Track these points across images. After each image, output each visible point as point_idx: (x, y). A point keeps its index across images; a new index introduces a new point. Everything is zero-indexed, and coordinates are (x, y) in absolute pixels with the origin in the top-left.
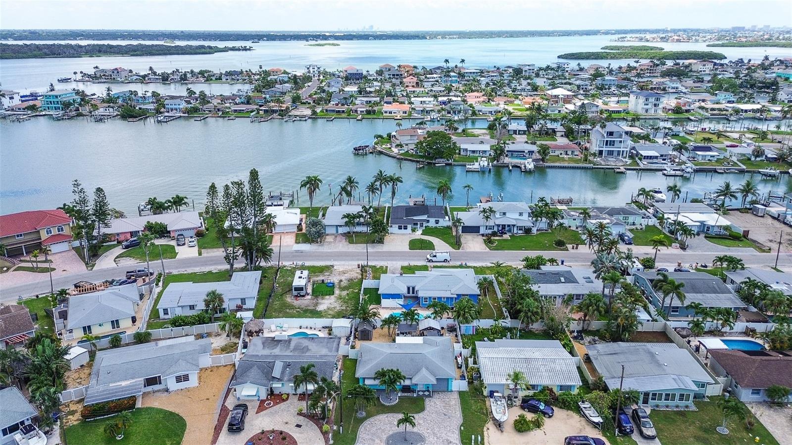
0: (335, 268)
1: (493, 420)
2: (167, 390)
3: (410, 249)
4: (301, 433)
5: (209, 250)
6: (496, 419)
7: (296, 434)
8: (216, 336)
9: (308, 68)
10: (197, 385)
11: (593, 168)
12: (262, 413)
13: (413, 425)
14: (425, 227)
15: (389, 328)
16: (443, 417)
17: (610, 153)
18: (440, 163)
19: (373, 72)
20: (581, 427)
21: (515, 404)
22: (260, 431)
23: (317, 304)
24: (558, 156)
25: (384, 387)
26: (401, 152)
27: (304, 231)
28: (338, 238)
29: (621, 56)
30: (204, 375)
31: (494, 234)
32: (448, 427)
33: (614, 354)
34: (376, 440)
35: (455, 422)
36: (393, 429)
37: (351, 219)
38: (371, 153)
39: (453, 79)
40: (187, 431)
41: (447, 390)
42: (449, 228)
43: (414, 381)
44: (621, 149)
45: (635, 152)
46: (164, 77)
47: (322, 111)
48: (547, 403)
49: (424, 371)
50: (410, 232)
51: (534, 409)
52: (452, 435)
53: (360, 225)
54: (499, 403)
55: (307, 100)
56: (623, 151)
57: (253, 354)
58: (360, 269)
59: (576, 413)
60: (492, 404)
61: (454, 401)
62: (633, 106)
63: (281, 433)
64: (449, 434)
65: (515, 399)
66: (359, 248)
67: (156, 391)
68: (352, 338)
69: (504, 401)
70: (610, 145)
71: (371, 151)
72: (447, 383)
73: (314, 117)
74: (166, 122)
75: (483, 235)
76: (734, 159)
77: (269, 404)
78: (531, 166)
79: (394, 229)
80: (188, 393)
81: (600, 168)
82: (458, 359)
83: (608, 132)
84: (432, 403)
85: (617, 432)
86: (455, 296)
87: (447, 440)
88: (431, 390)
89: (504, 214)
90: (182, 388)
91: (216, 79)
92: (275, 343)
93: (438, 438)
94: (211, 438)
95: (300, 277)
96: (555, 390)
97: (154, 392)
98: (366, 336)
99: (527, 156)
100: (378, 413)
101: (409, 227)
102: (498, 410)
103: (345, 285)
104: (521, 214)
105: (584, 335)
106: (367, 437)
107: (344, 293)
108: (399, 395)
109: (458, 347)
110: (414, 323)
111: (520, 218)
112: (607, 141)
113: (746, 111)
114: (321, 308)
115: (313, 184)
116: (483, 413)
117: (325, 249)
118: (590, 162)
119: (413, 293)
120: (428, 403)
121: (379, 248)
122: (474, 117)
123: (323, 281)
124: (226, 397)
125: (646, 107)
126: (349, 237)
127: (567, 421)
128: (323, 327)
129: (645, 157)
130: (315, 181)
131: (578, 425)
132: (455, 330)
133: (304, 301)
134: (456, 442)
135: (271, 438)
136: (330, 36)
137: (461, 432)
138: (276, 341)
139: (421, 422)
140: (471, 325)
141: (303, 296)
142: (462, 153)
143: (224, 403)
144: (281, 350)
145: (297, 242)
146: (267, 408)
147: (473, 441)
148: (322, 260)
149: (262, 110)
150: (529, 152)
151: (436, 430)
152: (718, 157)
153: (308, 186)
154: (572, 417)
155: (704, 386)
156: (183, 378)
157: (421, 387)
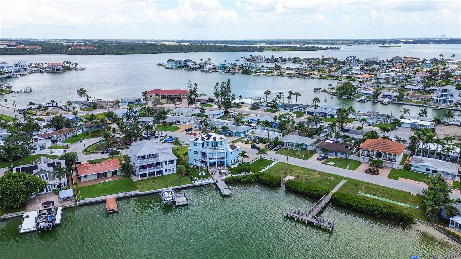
0: (250, 115)
2: (181, 125)
14: (296, 111)
18: (346, 97)
24: (412, 100)
28: (262, 110)
37: (268, 104)
38: (322, 91)
42: (305, 112)
44: (449, 99)
47: (326, 76)
66: (265, 113)
70: (444, 97)
73: (320, 78)
74: (255, 76)
83: (443, 89)
89: (326, 109)
91: (299, 62)
101: (288, 109)
104: (332, 110)
111: (332, 111)
112: (442, 94)
149: (297, 74)
155: (307, 146)
156: (185, 122)
157: (234, 134)
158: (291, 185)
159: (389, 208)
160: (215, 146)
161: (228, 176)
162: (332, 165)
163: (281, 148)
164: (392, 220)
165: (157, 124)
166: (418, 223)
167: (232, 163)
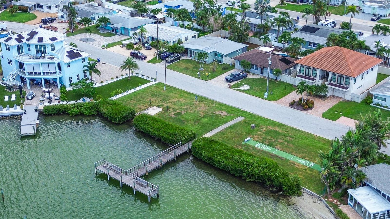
16: (112, 40)
49: (121, 24)
61: (125, 38)
64: (104, 43)
72: (128, 31)
84: (116, 37)
88: (123, 33)
93: (98, 43)
134: (102, 45)
151: (102, 41)
155: (222, 57)
156: (49, 8)
157: (119, 32)
158: (140, 122)
159: (267, 167)
160: (41, 51)
161: (52, 104)
162: (244, 91)
163: (179, 58)
164: (267, 188)
165: (5, 9)
166: (305, 196)
167: (71, 81)
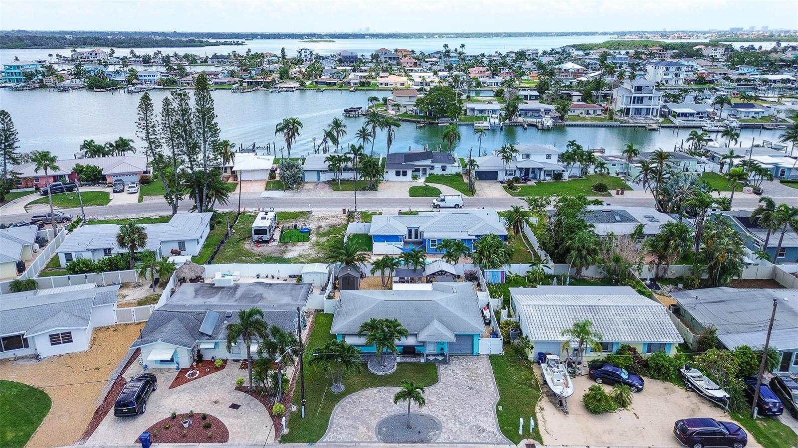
0: (313, 214)
1: (547, 396)
2: (37, 357)
3: (410, 196)
4: (237, 417)
5: (153, 197)
6: (554, 394)
7: (229, 420)
8: (135, 287)
9: (300, 52)
10: (86, 348)
11: (620, 126)
12: (179, 388)
13: (422, 402)
14: (429, 175)
15: (383, 273)
16: (467, 390)
17: (638, 111)
18: (444, 123)
19: (368, 55)
20: (692, 406)
21: (579, 372)
22: (169, 415)
23: (285, 251)
24: (578, 116)
25: (374, 349)
26: (398, 113)
27: (278, 179)
28: (320, 186)
29: (624, 47)
30: (101, 336)
31: (517, 180)
32: (477, 407)
33: (719, 302)
34: (361, 427)
35: (488, 399)
36: (389, 409)
37: (335, 163)
38: (364, 115)
39: (454, 59)
40: (49, 415)
41: (471, 354)
42: (458, 175)
43: (421, 338)
44: (651, 107)
45: (667, 110)
46: (145, 59)
47: (312, 84)
48: (631, 371)
49: (436, 325)
50: (411, 179)
51: (612, 380)
52: (485, 419)
53: (348, 170)
54: (555, 369)
55: (295, 75)
56: (653, 109)
57: (179, 303)
58: (347, 214)
59: (679, 385)
60: (545, 371)
61: (484, 368)
62: (652, 77)
63: (204, 417)
64: (479, 417)
65: (578, 366)
66: (346, 195)
67: (20, 358)
68: (330, 287)
69: (562, 367)
70: (638, 103)
71: (364, 113)
72: (471, 341)
73: (303, 88)
74: (138, 92)
75: (502, 182)
76: (782, 116)
77: (193, 374)
78: (548, 122)
79: (390, 175)
80: (69, 360)
81: (628, 126)
82: (485, 312)
83: (635, 87)
84: (450, 372)
85: (756, 412)
86: (474, 237)
87: (478, 427)
88: (446, 352)
89: (528, 156)
90: (62, 354)
91: (202, 62)
92: (214, 291)
93: (461, 424)
94: (85, 426)
95: (263, 218)
96: (640, 350)
97: (16, 359)
98: (349, 283)
99: (543, 115)
100: (364, 386)
101: (410, 173)
102: (556, 380)
103: (325, 231)
104: (549, 156)
105: (659, 284)
106: (346, 423)
107: (323, 239)
108: (398, 360)
109: (484, 296)
110: (419, 267)
111: (548, 161)
112: (635, 97)
113: (775, 81)
114: (289, 255)
115: (291, 129)
116: (531, 386)
117: (302, 195)
118: (616, 120)
119: (416, 237)
120: (443, 372)
121: (370, 195)
122: (478, 89)
123: (296, 226)
124: (127, 366)
125: (667, 77)
126: (333, 184)
127: (668, 397)
128: (290, 276)
129: (679, 114)
130: (293, 125)
131: (687, 403)
132: (476, 279)
133: (267, 248)
134: (492, 430)
135: (186, 425)
136: (326, 35)
137: (499, 414)
138: (215, 288)
139: (433, 399)
140: (500, 270)
141: (267, 242)
142: (468, 113)
143: (122, 373)
144: (221, 298)
145: (267, 189)
146: (188, 381)
147: (521, 428)
148: (297, 207)
149: (245, 82)
150: (545, 110)
151: (459, 411)
152: (763, 115)
153: (285, 131)
154: (673, 391)
